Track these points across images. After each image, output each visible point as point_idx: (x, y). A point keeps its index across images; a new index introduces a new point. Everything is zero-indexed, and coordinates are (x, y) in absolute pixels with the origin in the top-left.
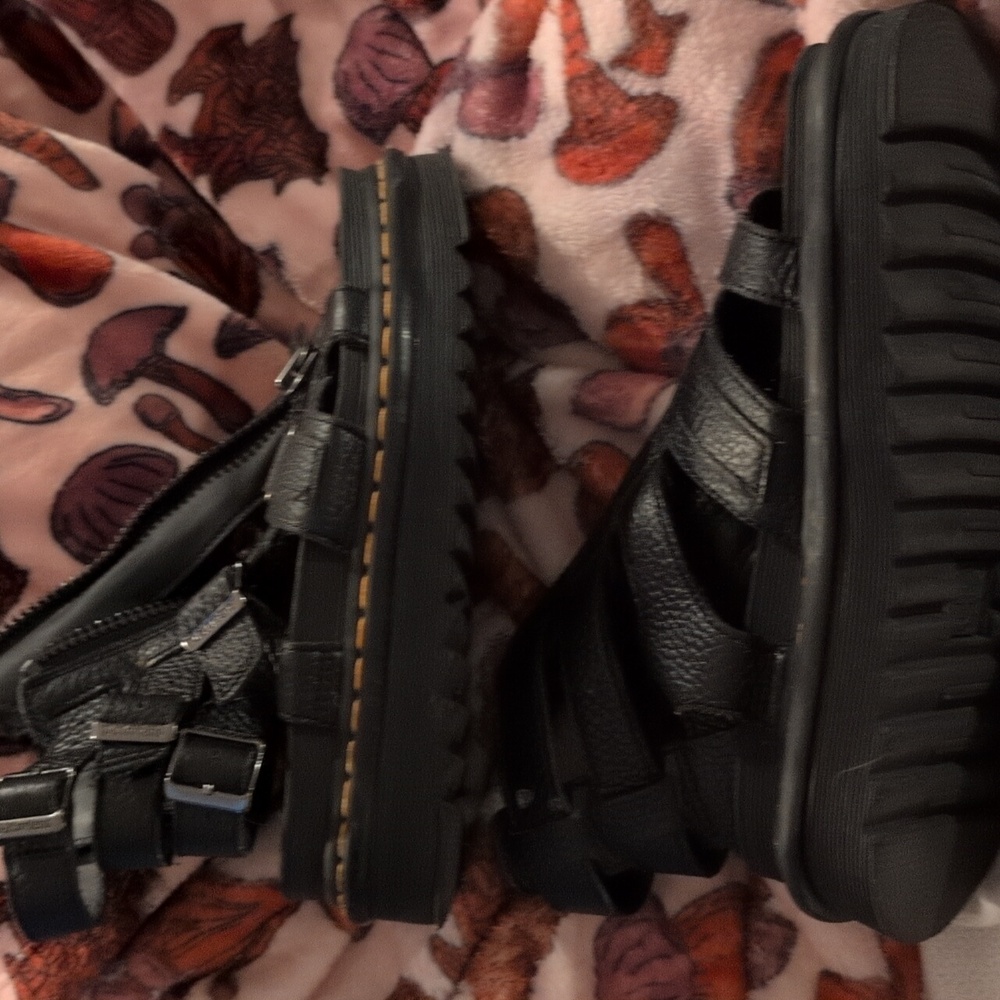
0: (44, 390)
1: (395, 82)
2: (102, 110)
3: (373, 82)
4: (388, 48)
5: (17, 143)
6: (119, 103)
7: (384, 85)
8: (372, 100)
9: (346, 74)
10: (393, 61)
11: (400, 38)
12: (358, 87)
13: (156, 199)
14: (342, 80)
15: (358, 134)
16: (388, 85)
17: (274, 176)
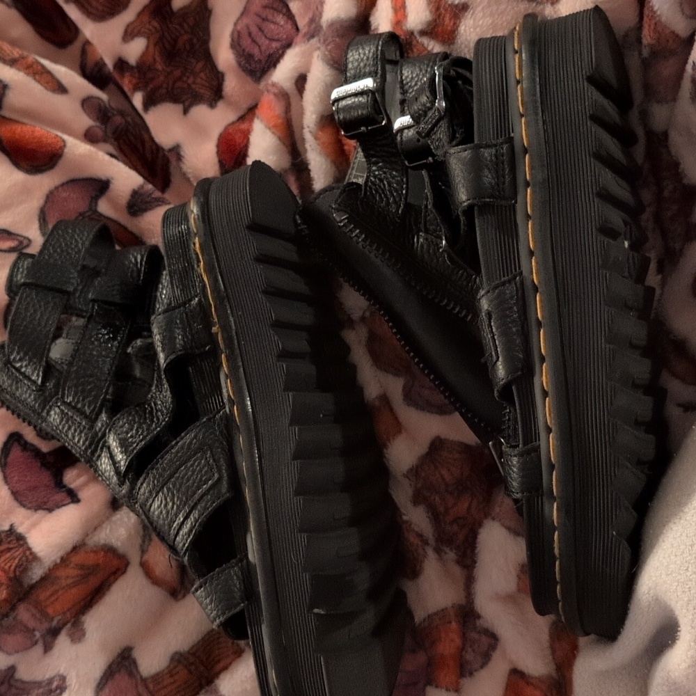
0: (13, 230)
1: (272, 40)
2: (75, 48)
3: (258, 40)
4: (270, 17)
5: (12, 63)
6: (87, 43)
7: (263, 42)
8: (256, 51)
9: (239, 33)
10: (272, 26)
11: (279, 12)
12: (246, 42)
13: (105, 107)
14: (236, 36)
15: (243, 74)
16: (267, 42)
17: (183, 102)
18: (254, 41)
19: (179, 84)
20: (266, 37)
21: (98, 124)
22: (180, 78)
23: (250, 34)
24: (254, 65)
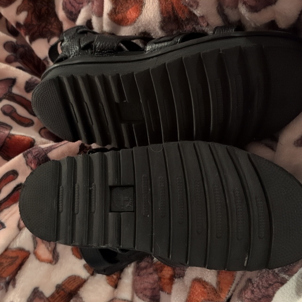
3: (74, 4)
7: (76, 5)
8: (73, 10)
9: (65, 2)
13: (15, 45)
14: (64, 4)
15: (70, 21)
16: (78, 5)
17: (47, 37)
18: (72, 6)
19: (45, 29)
20: (77, 2)
21: (13, 54)
22: (45, 27)
23: (70, 2)
24: (73, 17)
